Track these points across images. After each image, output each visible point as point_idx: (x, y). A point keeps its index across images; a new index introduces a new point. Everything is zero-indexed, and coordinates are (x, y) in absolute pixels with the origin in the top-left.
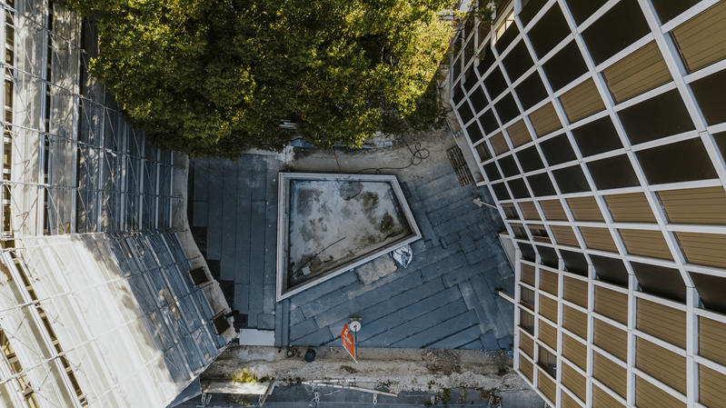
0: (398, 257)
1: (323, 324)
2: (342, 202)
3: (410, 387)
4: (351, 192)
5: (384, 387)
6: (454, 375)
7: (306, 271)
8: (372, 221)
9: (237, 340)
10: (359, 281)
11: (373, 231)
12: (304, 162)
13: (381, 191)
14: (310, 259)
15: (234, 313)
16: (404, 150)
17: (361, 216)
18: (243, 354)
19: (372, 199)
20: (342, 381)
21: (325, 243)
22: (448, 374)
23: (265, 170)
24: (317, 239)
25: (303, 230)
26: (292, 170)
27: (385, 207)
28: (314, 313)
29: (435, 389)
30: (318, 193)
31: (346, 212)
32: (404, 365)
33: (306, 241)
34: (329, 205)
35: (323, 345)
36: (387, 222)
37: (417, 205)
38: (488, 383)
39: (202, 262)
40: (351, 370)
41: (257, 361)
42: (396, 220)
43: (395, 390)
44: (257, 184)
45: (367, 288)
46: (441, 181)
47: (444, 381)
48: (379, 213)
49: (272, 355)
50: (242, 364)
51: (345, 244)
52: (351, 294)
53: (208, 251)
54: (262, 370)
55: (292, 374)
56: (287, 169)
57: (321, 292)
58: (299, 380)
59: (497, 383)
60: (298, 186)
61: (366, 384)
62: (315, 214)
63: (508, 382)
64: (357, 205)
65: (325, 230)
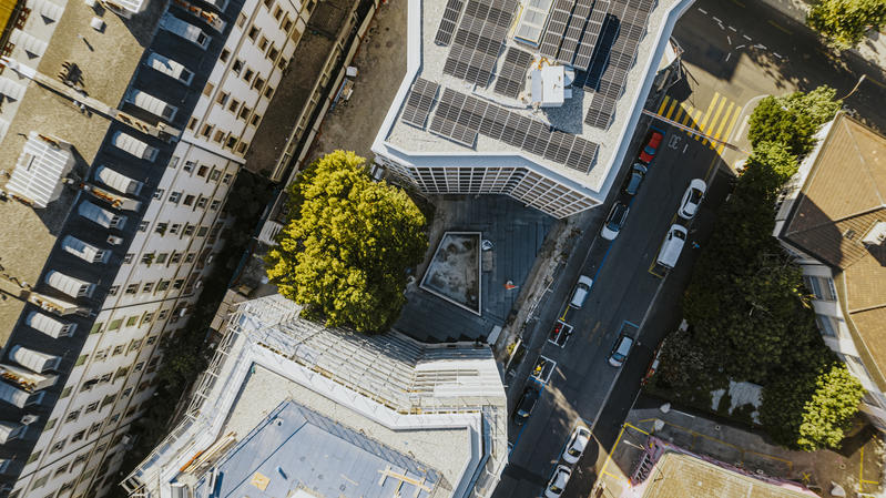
0: (486, 248)
1: (502, 299)
2: (446, 263)
3: (552, 271)
4: (443, 257)
5: (546, 283)
6: (556, 246)
7: (473, 298)
8: (463, 252)
9: (491, 345)
10: (489, 272)
11: (468, 254)
12: (419, 273)
13: (450, 241)
14: (469, 293)
15: (477, 340)
16: (435, 221)
17: (457, 257)
18: (500, 346)
19: (452, 247)
20: (535, 303)
21: (463, 282)
22: (555, 249)
23: (415, 294)
24: (460, 285)
25: (452, 290)
26: (420, 281)
27: (459, 243)
28: (495, 302)
29: (558, 259)
30: (436, 273)
31: (453, 264)
32: (541, 269)
33: (457, 290)
34: (445, 270)
35: (513, 304)
36: (467, 245)
37: (465, 227)
38: (567, 232)
39: (446, 344)
40: (531, 296)
41: (507, 340)
42: (468, 240)
43: (551, 279)
44: (419, 300)
45: (495, 270)
46: (458, 211)
47: (557, 253)
48: (461, 246)
49: (507, 332)
50: (504, 348)
51: (469, 272)
52: (494, 279)
53: (441, 339)
54: (511, 340)
55: (520, 326)
56: (418, 282)
57: (486, 293)
58: (525, 323)
59: (570, 227)
60: (428, 282)
61: (541, 291)
62: (447, 280)
63: (572, 221)
64: (452, 257)
65: (457, 279)
